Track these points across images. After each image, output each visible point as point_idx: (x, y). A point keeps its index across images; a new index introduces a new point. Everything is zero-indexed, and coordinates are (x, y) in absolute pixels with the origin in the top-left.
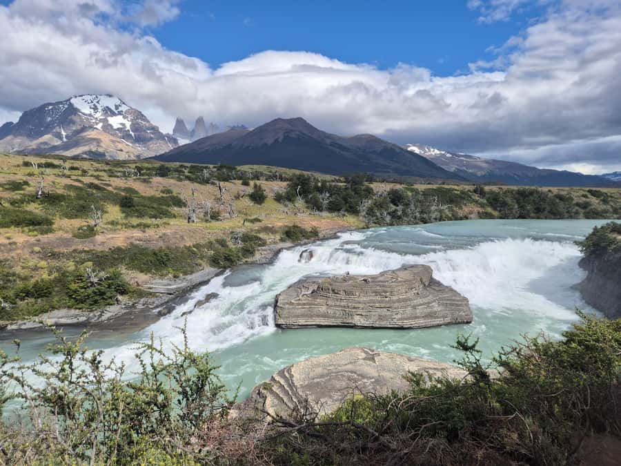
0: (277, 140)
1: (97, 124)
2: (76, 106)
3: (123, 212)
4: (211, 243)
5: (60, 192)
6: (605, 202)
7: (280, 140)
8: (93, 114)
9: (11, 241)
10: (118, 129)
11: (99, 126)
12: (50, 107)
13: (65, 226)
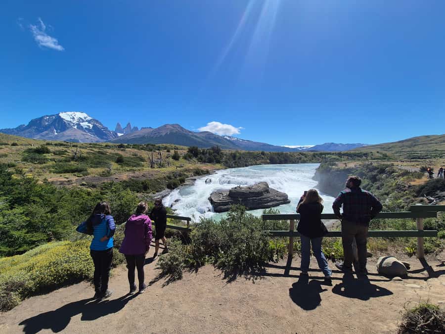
0: (167, 134)
1: (74, 126)
2: (62, 117)
3: (119, 164)
4: (165, 177)
5: (85, 155)
6: (306, 157)
7: (168, 133)
8: (72, 121)
9: (69, 179)
10: (86, 128)
11: (75, 127)
12: (48, 118)
13: (94, 172)
